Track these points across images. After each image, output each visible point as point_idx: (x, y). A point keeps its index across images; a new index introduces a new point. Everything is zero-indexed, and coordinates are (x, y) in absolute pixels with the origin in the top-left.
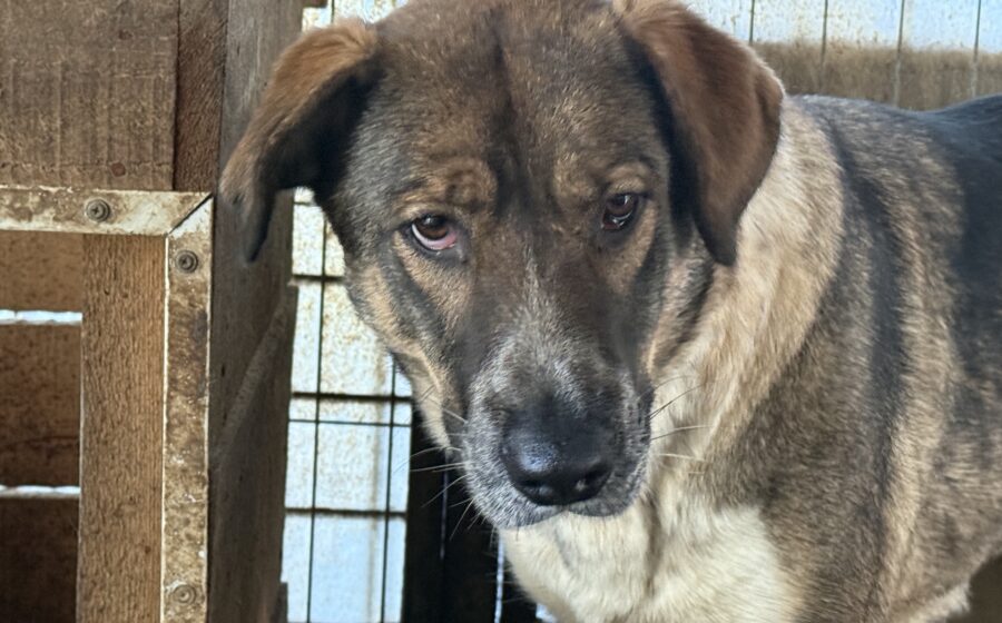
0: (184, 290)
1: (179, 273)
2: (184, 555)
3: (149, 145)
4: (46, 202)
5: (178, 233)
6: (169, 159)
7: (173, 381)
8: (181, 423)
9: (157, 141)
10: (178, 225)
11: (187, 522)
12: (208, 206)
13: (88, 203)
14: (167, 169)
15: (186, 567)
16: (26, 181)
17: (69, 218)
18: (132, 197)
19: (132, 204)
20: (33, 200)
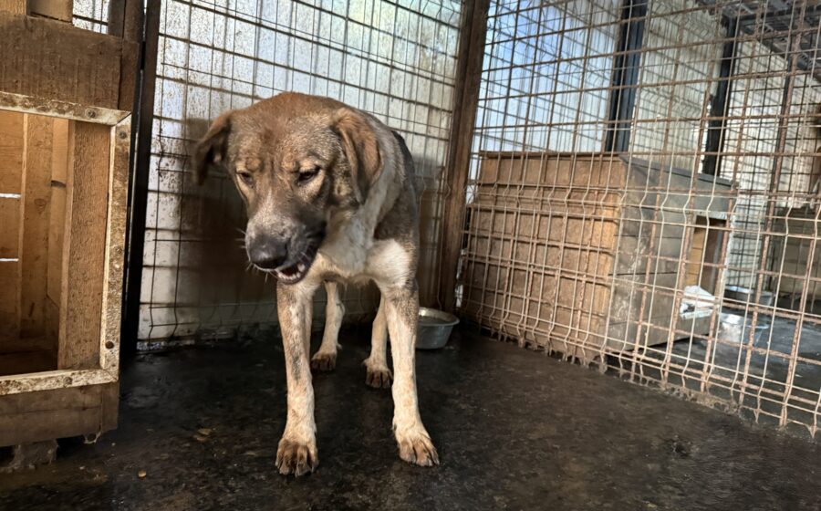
0: (121, 144)
1: (119, 139)
2: (117, 236)
3: (110, 93)
4: (70, 108)
5: (119, 125)
6: (117, 98)
7: (115, 176)
8: (118, 190)
9: (112, 92)
10: (119, 122)
11: (119, 224)
12: (130, 116)
13: (87, 111)
14: (116, 102)
15: (118, 240)
16: (63, 100)
17: (79, 115)
18: (104, 110)
19: (103, 113)
20: (66, 107)
